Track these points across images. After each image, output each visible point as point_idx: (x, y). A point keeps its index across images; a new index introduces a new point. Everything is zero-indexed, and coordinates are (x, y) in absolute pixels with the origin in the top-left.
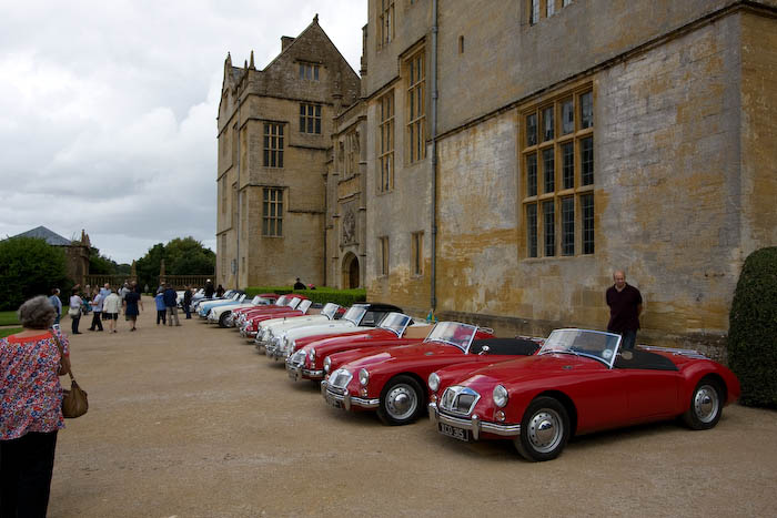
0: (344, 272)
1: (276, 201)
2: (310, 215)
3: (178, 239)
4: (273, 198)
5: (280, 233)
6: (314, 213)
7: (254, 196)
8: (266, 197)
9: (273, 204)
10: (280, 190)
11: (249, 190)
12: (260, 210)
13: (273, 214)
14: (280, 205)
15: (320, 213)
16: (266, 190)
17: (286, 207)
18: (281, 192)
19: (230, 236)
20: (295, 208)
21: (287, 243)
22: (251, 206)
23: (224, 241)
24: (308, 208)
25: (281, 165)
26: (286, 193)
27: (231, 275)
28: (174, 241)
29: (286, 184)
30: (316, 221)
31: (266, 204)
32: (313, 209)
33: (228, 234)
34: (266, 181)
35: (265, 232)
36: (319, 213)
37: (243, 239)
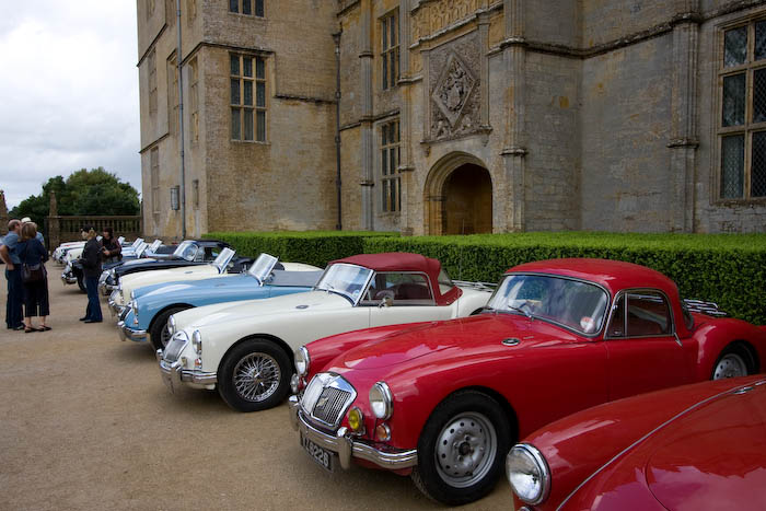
0: (429, 198)
1: (254, 78)
2: (313, 105)
3: (84, 171)
4: (248, 72)
5: (261, 134)
6: (319, 102)
7: (212, 66)
8: (235, 70)
9: (248, 84)
10: (259, 57)
11: (203, 54)
12: (226, 91)
13: (248, 100)
14: (261, 85)
15: (330, 103)
16: (234, 58)
17: (271, 90)
18: (261, 62)
19: (165, 148)
20: (285, 91)
21: (274, 153)
22: (209, 83)
23: (155, 160)
24: (310, 92)
25: (260, 12)
26: (270, 64)
27: (170, 212)
28: (78, 174)
29: (270, 46)
30: (322, 117)
31: (235, 82)
32: (318, 96)
33: (161, 146)
34: (234, 39)
35: (235, 134)
36: (328, 102)
37: (194, 147)
